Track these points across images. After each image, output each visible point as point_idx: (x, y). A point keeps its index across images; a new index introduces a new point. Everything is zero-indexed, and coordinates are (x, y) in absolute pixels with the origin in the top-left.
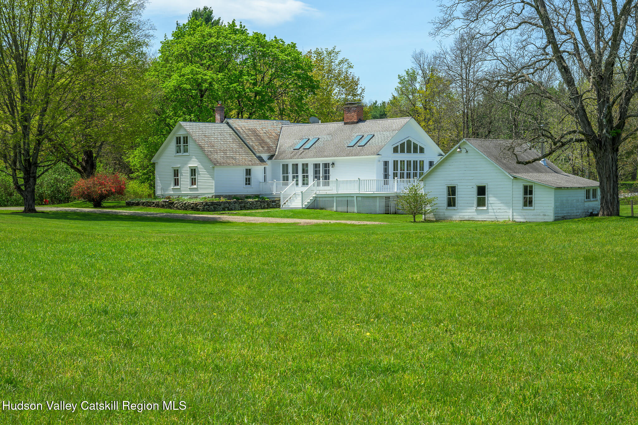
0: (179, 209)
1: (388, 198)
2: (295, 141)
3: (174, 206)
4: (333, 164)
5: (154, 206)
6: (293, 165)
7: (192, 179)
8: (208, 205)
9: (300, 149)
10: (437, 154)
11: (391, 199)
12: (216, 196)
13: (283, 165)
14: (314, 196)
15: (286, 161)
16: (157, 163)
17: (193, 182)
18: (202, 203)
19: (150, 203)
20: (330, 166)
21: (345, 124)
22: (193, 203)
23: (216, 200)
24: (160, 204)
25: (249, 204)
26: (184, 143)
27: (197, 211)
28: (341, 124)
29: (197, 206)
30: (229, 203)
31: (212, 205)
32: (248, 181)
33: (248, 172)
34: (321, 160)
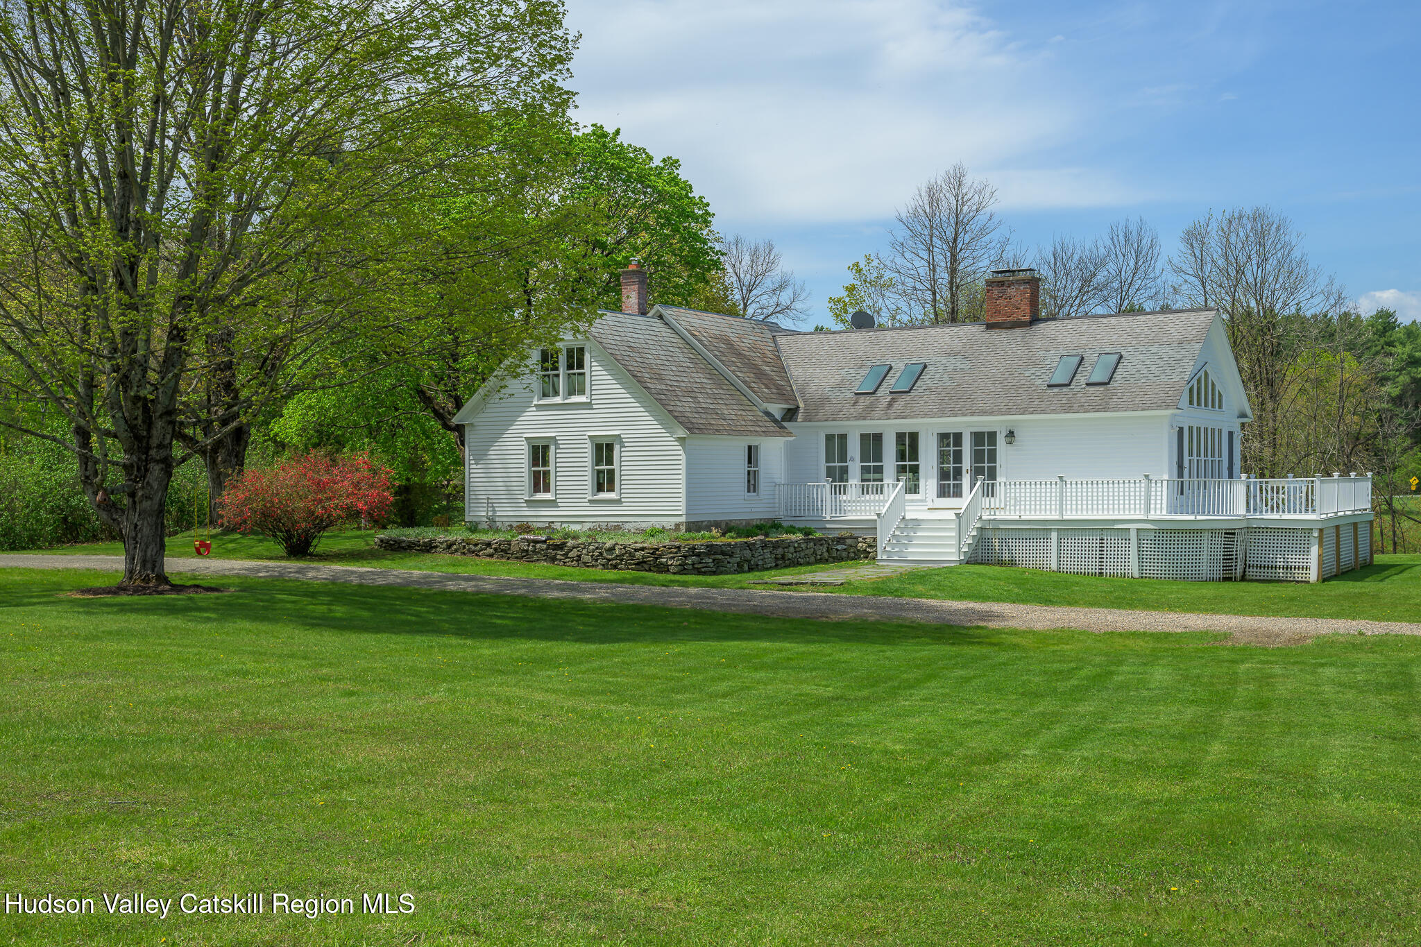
0: (586, 565)
1: (1230, 533)
2: (843, 372)
3: (566, 555)
4: (1011, 434)
5: (491, 556)
6: (864, 437)
7: (599, 472)
8: (698, 555)
9: (880, 393)
10: (1236, 413)
11: (1237, 538)
12: (693, 527)
13: (829, 438)
14: (978, 525)
15: (836, 428)
16: (472, 425)
17: (604, 481)
18: (679, 548)
19: (476, 545)
20: (1001, 441)
21: (990, 326)
22: (643, 549)
23: (701, 539)
24: (514, 548)
25: (792, 549)
26: (570, 367)
27: (661, 572)
28: (976, 329)
29: (660, 556)
30: (749, 546)
31: (708, 554)
32: (752, 482)
33: (751, 454)
34: (966, 424)
